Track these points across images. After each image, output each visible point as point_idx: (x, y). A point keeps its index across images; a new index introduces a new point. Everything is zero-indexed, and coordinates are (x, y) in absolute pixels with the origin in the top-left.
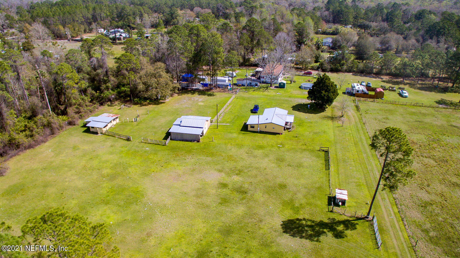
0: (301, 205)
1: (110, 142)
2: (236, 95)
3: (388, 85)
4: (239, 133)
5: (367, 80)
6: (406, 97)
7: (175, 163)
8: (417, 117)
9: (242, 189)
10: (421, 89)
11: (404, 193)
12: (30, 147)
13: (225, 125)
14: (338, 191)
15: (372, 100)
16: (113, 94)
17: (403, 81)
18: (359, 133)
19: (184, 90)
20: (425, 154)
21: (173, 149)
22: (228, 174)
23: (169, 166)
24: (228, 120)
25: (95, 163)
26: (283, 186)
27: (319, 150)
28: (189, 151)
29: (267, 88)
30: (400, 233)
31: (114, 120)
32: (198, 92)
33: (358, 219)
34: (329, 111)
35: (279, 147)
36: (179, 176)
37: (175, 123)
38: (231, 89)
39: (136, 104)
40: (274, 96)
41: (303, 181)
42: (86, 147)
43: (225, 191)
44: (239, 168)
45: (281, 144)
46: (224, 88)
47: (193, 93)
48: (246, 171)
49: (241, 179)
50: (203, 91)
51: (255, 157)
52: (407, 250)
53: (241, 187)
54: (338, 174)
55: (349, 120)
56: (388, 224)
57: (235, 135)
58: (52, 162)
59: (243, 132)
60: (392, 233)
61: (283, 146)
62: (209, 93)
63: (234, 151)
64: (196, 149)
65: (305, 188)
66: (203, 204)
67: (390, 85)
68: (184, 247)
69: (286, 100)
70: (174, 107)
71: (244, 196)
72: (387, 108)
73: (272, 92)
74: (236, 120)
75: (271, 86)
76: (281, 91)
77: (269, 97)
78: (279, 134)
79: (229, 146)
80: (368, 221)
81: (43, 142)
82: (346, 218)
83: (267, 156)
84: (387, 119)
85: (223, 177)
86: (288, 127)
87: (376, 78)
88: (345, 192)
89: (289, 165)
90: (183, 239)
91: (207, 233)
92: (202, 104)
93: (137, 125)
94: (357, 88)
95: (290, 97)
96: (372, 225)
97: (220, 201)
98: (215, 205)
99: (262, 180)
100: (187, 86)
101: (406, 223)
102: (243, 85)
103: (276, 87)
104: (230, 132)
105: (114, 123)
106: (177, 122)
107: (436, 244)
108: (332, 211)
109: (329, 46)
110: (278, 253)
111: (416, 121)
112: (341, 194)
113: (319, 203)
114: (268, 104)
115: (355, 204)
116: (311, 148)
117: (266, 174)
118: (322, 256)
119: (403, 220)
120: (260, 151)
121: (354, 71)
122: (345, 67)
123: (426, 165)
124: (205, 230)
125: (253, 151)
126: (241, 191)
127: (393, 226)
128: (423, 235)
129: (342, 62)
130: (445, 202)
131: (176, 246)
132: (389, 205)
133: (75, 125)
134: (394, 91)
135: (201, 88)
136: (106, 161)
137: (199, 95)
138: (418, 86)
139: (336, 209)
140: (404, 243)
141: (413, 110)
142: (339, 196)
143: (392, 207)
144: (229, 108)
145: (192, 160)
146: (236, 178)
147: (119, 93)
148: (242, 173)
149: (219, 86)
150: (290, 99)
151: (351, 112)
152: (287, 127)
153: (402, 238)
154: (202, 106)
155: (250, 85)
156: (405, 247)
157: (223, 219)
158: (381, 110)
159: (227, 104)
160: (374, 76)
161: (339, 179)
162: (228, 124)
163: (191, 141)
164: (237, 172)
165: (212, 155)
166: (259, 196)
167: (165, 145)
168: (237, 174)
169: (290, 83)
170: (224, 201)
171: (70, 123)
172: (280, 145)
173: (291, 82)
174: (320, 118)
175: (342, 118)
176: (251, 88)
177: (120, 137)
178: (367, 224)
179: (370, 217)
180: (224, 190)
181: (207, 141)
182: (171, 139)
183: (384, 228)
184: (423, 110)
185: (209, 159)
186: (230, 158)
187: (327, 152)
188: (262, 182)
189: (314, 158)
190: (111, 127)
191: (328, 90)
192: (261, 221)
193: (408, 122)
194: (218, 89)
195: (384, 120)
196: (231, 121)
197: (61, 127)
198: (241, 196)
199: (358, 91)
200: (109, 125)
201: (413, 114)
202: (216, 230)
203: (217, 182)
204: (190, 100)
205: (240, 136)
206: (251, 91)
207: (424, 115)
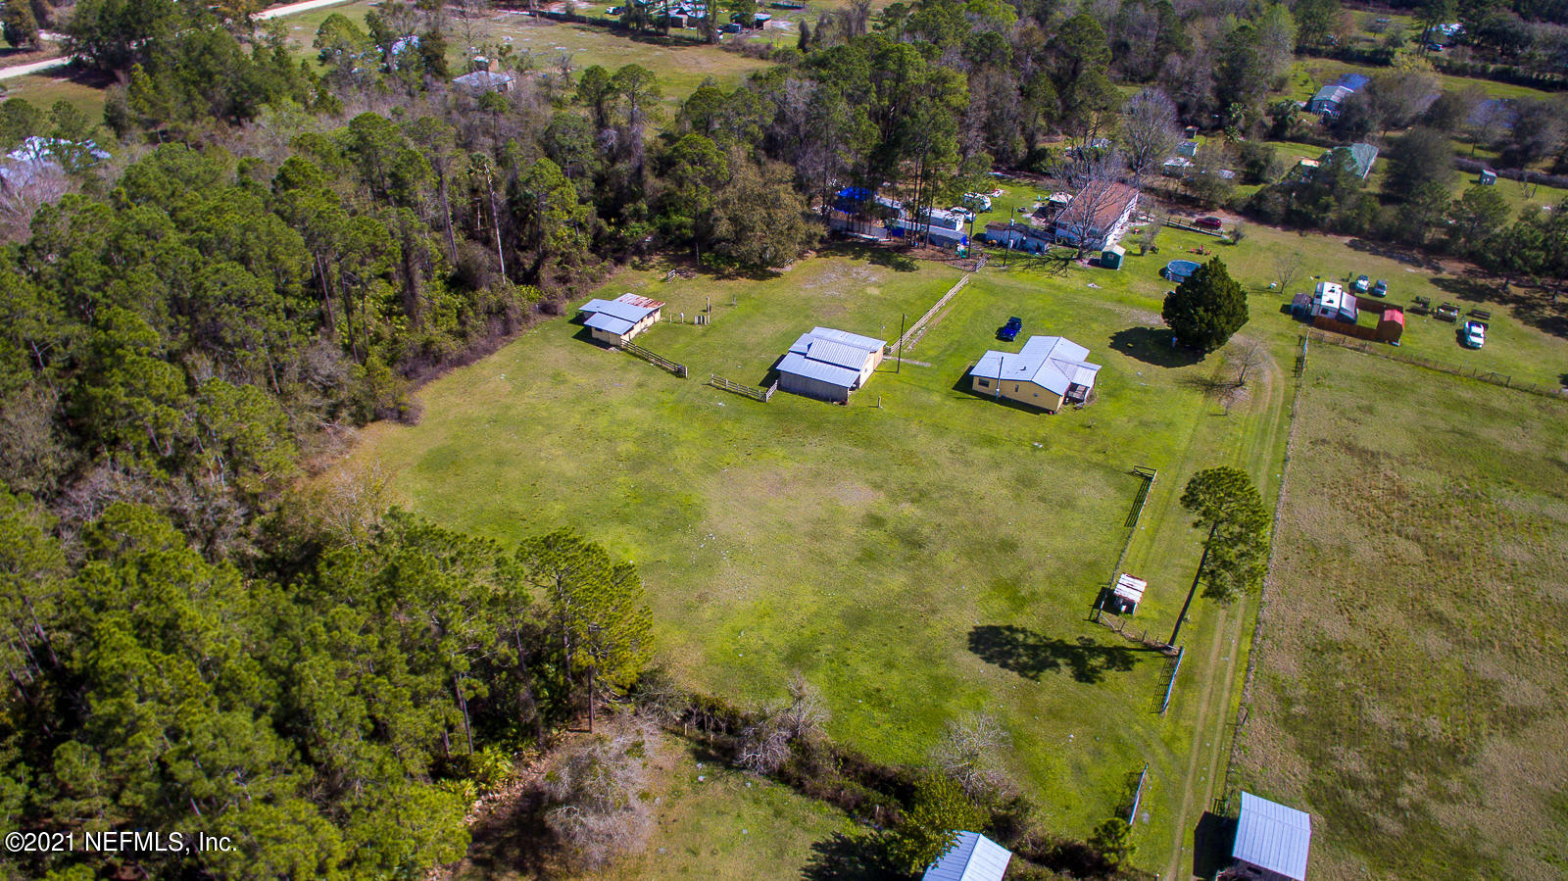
0: (1034, 594)
1: (636, 373)
2: (973, 276)
3: (1437, 296)
4: (949, 395)
6: (1474, 347)
7: (780, 452)
8: (1465, 418)
9: (916, 537)
10: (1546, 325)
11: (1291, 613)
12: (461, 362)
13: (918, 367)
14: (1125, 579)
15: (1358, 342)
16: (651, 233)
17: (1504, 287)
18: (1263, 441)
19: (839, 241)
20: (1410, 530)
21: (781, 414)
22: (894, 498)
23: (765, 455)
24: (931, 353)
25: (602, 422)
26: (1008, 546)
27: (1132, 473)
28: (817, 426)
29: (1067, 260)
30: (1226, 694)
31: (649, 315)
32: (871, 250)
33: (1148, 648)
34: (1208, 367)
35: (1035, 449)
36: (783, 483)
37: (796, 347)
38: (964, 253)
39: (705, 270)
40: (1078, 292)
41: (1059, 542)
42: (583, 381)
43: (877, 534)
44: (921, 485)
45: (1044, 441)
46: (944, 247)
47: (858, 256)
48: (935, 496)
49: (918, 513)
50: (888, 250)
51: (967, 464)
52: (1220, 728)
53: (914, 531)
54: (1152, 540)
55: (1256, 400)
56: (1210, 672)
57: (936, 398)
58: (508, 408)
59: (959, 394)
60: (1206, 692)
61: (1046, 448)
62: (900, 259)
63: (922, 441)
64: (835, 423)
65: (1059, 558)
66: (822, 554)
67: (1452, 298)
68: (766, 633)
69: (1108, 312)
70: (802, 294)
71: (915, 552)
72: (1388, 378)
73: (1078, 280)
74: (951, 355)
75: (1079, 257)
76: (1103, 279)
77: (1061, 295)
78: (1047, 411)
79: (914, 427)
80: (1166, 656)
81: (489, 351)
82: (1120, 641)
83: (997, 465)
84: (1370, 410)
85: (879, 502)
86: (1076, 395)
87: (1420, 266)
88: (1141, 585)
89: (1042, 499)
90: (767, 619)
91: (816, 615)
92: (874, 291)
93: (704, 335)
94: (1326, 299)
95: (1120, 301)
96: (1173, 666)
97: (859, 554)
98: (846, 562)
99: (966, 522)
100: (847, 230)
101: (1252, 677)
102: (1002, 244)
103: (1093, 263)
104: (928, 390)
105: (649, 322)
106: (800, 345)
107: (1293, 730)
108: (1096, 621)
109: (1326, 119)
110: (947, 679)
111: (1453, 431)
112: (1131, 588)
113: (1076, 597)
114: (1051, 315)
115: (1156, 616)
116: (1113, 462)
117: (981, 512)
118: (1036, 702)
119: (1248, 670)
120: (986, 452)
121: (1359, 232)
122: (1332, 216)
123: (1393, 558)
124: (814, 608)
125: (968, 448)
126: (912, 541)
127: (1218, 679)
128: (1277, 707)
130: (1377, 651)
131: (752, 630)
132: (1237, 632)
133: (555, 314)
134: (1451, 320)
135: (883, 240)
136: (628, 423)
137: (873, 262)
138: (1547, 312)
139: (1106, 617)
140: (1222, 716)
141: (1466, 395)
142: (1122, 590)
143: (1240, 639)
144: (945, 314)
145: (819, 450)
146: (908, 510)
147: (665, 230)
148: (925, 500)
149: (933, 240)
150: (1117, 309)
151: (1273, 375)
152: (1073, 396)
153: (1223, 706)
154: (876, 298)
155: (1021, 246)
156: (1221, 721)
157: (856, 593)
158: (1367, 380)
159: (943, 302)
160: (1419, 257)
161: (1148, 553)
162: (928, 365)
163: (826, 399)
164: (916, 495)
165: (869, 443)
166: (948, 559)
167: (762, 400)
168: (913, 501)
169: (1139, 251)
170: (869, 556)
171: (547, 310)
172: (1040, 442)
174: (1176, 381)
175: (1238, 392)
176: (1021, 257)
177: (660, 364)
178: (1162, 661)
179: (1175, 647)
180: (874, 532)
181: (863, 404)
182: (780, 388)
183: (1197, 678)
184: (1498, 399)
185: (860, 452)
186: (909, 458)
187: (1149, 479)
188: (965, 527)
189: (1111, 491)
190: (640, 333)
192: (934, 611)
193: (1428, 429)
194: (930, 250)
195: (1357, 414)
196: (937, 357)
197: (526, 317)
198: (908, 552)
199: (1325, 311)
200: (637, 329)
201: (1461, 405)
202: (835, 613)
203: (864, 513)
204: (846, 274)
205: (951, 403)
206: (1018, 267)
207: (1492, 414)
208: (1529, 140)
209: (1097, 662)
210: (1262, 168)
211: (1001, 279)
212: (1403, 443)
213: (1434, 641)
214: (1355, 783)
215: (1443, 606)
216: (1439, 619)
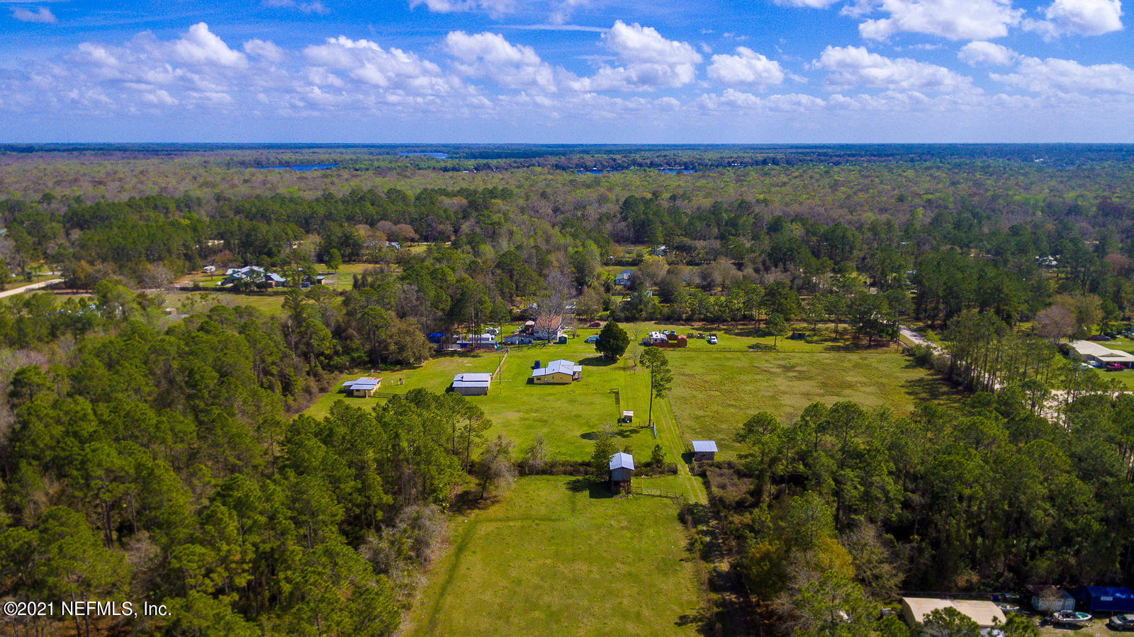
0: (594, 424)
3: (696, 333)
4: (526, 386)
5: (670, 328)
6: (714, 343)
8: (719, 361)
10: (737, 334)
13: (507, 381)
14: (625, 412)
15: (672, 348)
16: (347, 361)
17: (719, 327)
19: (439, 353)
20: (713, 389)
22: (527, 413)
24: (509, 377)
26: (578, 416)
27: (609, 392)
29: (544, 344)
31: (377, 383)
32: (457, 353)
33: (642, 427)
34: (620, 363)
35: (570, 393)
37: (456, 379)
38: (499, 348)
39: (385, 370)
40: (555, 351)
41: (595, 412)
44: (534, 408)
45: (572, 391)
46: (489, 347)
47: (452, 356)
48: (542, 410)
49: (539, 414)
50: (464, 352)
51: (547, 401)
53: (541, 418)
56: (665, 428)
57: (522, 387)
59: (529, 385)
61: (574, 392)
62: (472, 354)
63: (525, 398)
64: (487, 400)
65: (598, 415)
67: (700, 332)
69: (571, 355)
70: (439, 368)
71: (545, 423)
73: (552, 348)
74: (518, 376)
75: (549, 342)
76: (563, 347)
77: (549, 353)
78: (568, 383)
79: (519, 395)
82: (632, 428)
83: (559, 399)
85: (522, 415)
87: (684, 325)
88: (632, 412)
89: (582, 404)
94: (654, 337)
95: (574, 352)
96: (653, 429)
97: (525, 427)
100: (441, 348)
103: (555, 343)
104: (516, 386)
105: (379, 385)
106: (458, 379)
108: (620, 425)
109: (625, 286)
111: (716, 365)
112: (629, 414)
113: (610, 422)
114: (550, 358)
115: (640, 421)
116: (602, 391)
117: (562, 410)
121: (657, 319)
122: (644, 314)
123: (711, 396)
125: (545, 397)
126: (542, 421)
129: (639, 307)
130: (716, 415)
134: (703, 338)
135: (460, 349)
137: (461, 357)
138: (736, 331)
140: (675, 434)
141: (718, 355)
142: (626, 414)
146: (534, 414)
147: (353, 359)
148: (539, 411)
149: (483, 346)
150: (575, 354)
152: (575, 378)
155: (522, 342)
159: (502, 362)
160: (684, 322)
162: (510, 380)
163: (478, 395)
165: (505, 402)
166: (558, 422)
168: (535, 412)
169: (572, 337)
170: (530, 427)
172: (570, 391)
173: (574, 336)
174: (610, 369)
175: (635, 367)
176: (524, 345)
178: (649, 429)
179: (652, 424)
180: (527, 422)
181: (494, 394)
184: (729, 355)
185: (503, 405)
186: (524, 403)
187: (618, 393)
188: (559, 414)
189: (604, 397)
190: (377, 390)
191: (616, 338)
192: (564, 434)
193: (708, 366)
194: (483, 349)
196: (514, 377)
198: (543, 424)
199: (656, 340)
200: (375, 389)
201: (717, 358)
203: (518, 418)
204: (452, 361)
205: (528, 388)
206: (525, 349)
207: (729, 359)
208: (709, 280)
209: (628, 433)
210: (608, 303)
211: (520, 354)
212: (702, 370)
213: (732, 410)
214: (724, 440)
215: (733, 403)
216: (732, 405)
